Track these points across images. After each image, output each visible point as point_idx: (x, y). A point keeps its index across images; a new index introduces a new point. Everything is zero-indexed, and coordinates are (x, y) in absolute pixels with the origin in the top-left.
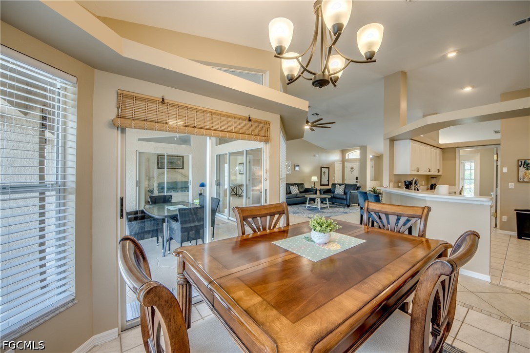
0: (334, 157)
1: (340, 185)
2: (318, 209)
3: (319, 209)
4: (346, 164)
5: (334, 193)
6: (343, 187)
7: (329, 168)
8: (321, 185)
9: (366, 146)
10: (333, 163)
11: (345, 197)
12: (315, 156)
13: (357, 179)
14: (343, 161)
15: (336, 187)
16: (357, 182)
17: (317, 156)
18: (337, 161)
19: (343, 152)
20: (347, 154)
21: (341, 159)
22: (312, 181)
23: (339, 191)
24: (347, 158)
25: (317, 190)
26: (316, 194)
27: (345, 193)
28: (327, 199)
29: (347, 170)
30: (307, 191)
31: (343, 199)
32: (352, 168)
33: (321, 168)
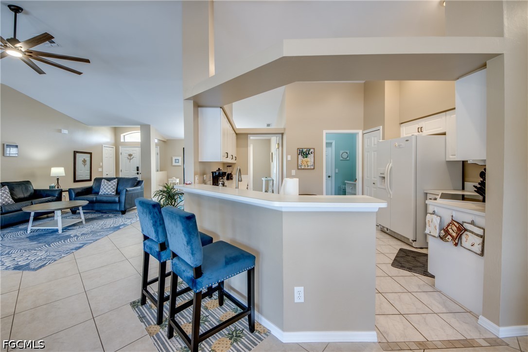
0: (101, 137)
1: (109, 180)
2: (57, 231)
3: (60, 232)
4: (121, 149)
5: (97, 193)
6: (115, 182)
7: (91, 154)
8: (75, 181)
9: (150, 125)
10: (100, 146)
11: (117, 199)
12: (60, 131)
13: (138, 170)
14: (117, 144)
15: (102, 183)
16: (138, 173)
17: (65, 131)
18: (106, 143)
19: (116, 131)
20: (122, 135)
21: (113, 141)
22: (52, 175)
23: (107, 190)
24: (122, 140)
25: (61, 191)
26: (59, 199)
27: (118, 193)
28: (81, 208)
29: (123, 159)
30: (38, 195)
31: (114, 202)
32: (130, 155)
33: (75, 153)
